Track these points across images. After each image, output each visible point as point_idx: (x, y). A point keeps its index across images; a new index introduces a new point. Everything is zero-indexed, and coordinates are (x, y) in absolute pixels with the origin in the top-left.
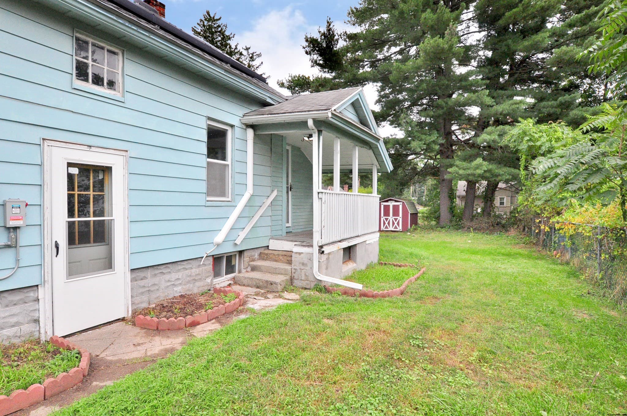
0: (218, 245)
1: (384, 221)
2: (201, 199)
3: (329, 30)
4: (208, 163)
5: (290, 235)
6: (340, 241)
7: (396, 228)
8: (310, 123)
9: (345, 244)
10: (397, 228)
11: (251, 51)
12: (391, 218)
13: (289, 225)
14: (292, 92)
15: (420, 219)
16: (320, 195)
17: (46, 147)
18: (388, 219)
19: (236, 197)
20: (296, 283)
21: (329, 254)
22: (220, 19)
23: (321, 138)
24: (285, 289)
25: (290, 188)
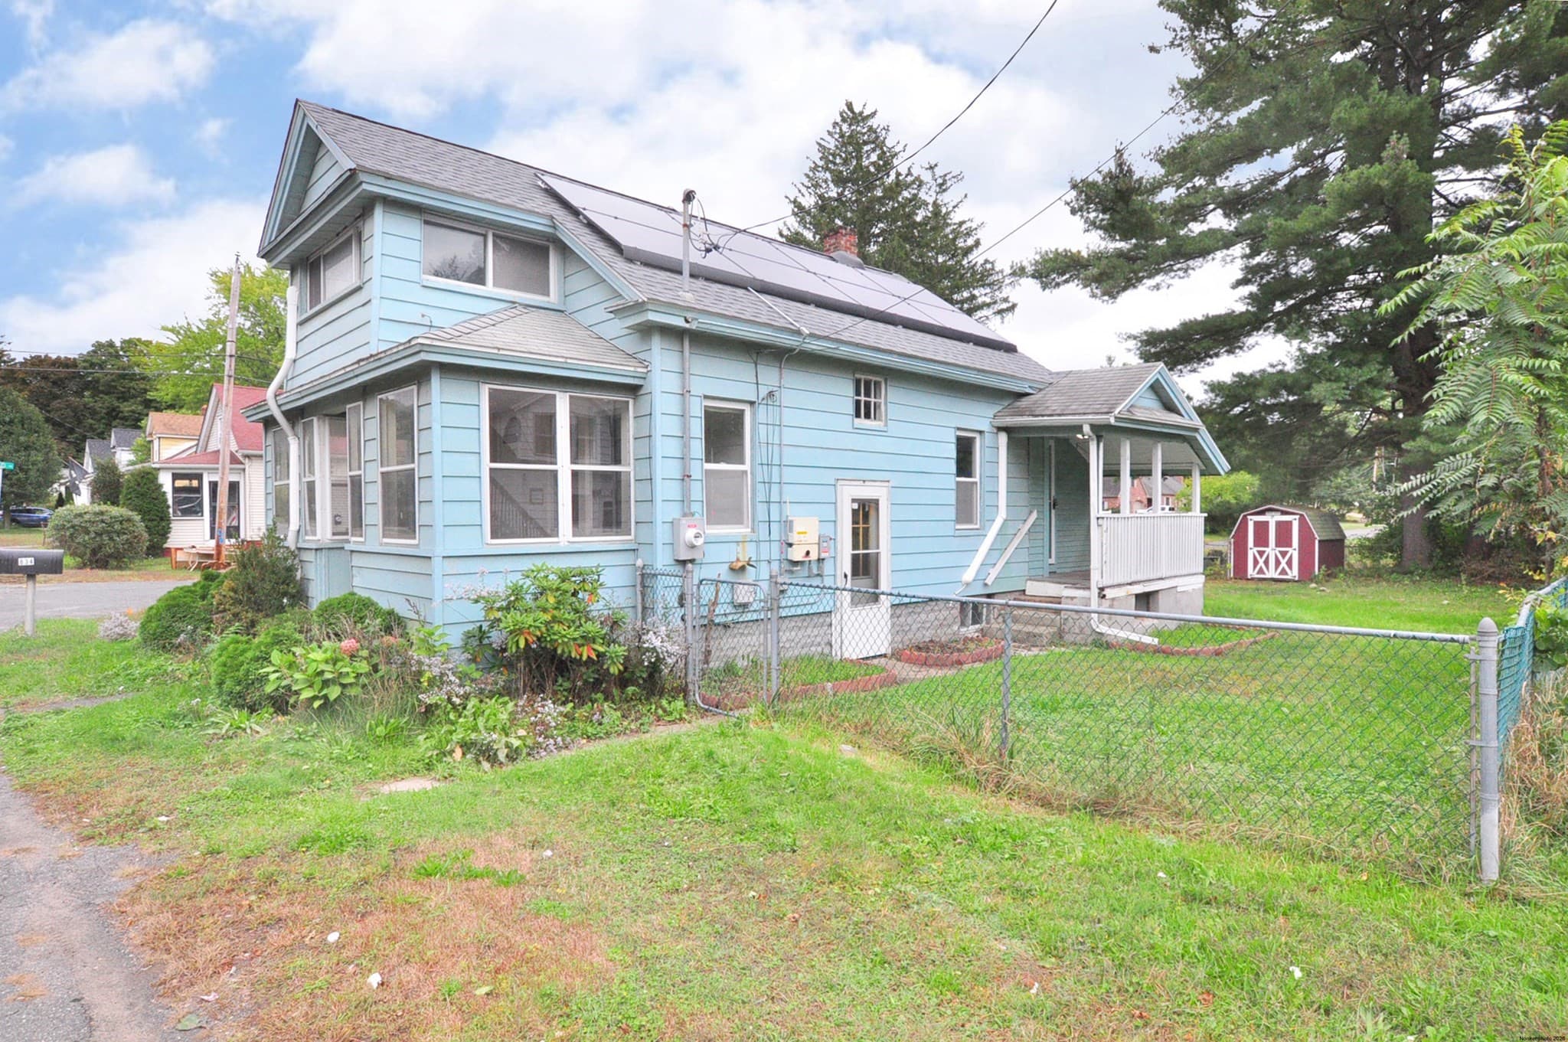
0: (968, 584)
1: (1255, 558)
2: (949, 528)
3: (1120, 165)
4: (958, 483)
5: (1054, 576)
6: (1130, 584)
7: (1283, 572)
8: (1086, 429)
9: (1139, 589)
10: (1286, 574)
11: (939, 172)
12: (1272, 550)
13: (1052, 561)
14: (1042, 283)
15: (1351, 553)
16: (1100, 521)
17: (839, 487)
18: (1264, 552)
19: (987, 523)
20: (1068, 638)
21: (1113, 599)
22: (874, 114)
23: (1101, 445)
24: (1052, 643)
25: (1054, 505)
